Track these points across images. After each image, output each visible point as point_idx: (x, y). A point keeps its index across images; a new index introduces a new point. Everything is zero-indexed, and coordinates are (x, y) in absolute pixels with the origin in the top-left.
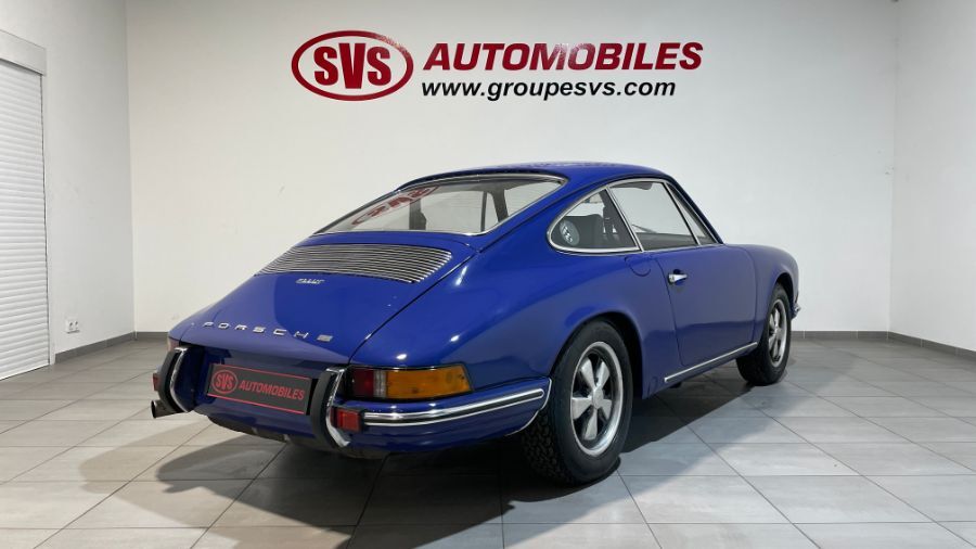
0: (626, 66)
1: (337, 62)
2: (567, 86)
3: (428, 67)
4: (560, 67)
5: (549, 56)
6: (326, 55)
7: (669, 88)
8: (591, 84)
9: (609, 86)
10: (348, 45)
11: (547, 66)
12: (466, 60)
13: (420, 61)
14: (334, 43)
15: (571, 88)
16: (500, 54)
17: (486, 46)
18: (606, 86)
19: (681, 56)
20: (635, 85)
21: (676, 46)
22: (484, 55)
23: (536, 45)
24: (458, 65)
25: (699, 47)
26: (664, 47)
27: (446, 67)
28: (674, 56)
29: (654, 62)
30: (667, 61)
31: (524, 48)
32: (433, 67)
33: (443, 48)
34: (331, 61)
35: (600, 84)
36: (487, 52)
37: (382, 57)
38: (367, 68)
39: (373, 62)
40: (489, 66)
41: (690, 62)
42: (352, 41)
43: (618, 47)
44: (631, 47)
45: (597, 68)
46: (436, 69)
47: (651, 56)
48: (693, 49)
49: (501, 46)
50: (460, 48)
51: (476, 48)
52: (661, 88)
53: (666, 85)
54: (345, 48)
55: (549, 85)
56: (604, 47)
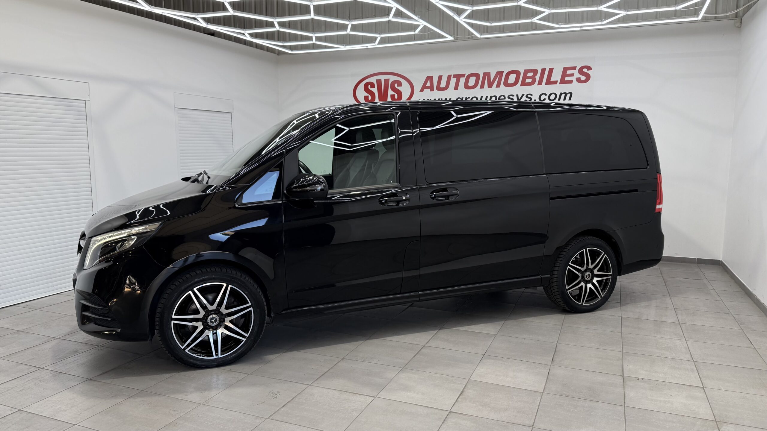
0: (540, 83)
1: (375, 90)
2: (502, 97)
3: (422, 90)
4: (498, 86)
5: (492, 79)
6: (369, 86)
7: (568, 96)
8: (517, 96)
9: (529, 96)
10: (381, 80)
11: (490, 85)
12: (443, 85)
13: (417, 88)
14: (373, 80)
15: (505, 98)
16: (462, 80)
17: (455, 76)
18: (527, 97)
19: (577, 75)
20: (546, 95)
21: (574, 68)
22: (453, 81)
23: (484, 73)
24: (439, 89)
25: (589, 68)
26: (565, 69)
27: (432, 90)
28: (572, 75)
29: (559, 79)
30: (567, 79)
31: (477, 76)
32: (425, 90)
33: (430, 78)
34: (372, 89)
35: (523, 95)
36: (456, 79)
37: (398, 86)
38: (390, 92)
39: (394, 89)
40: (456, 88)
41: (583, 78)
42: (383, 78)
43: (535, 72)
44: (543, 70)
45: (521, 85)
46: (427, 91)
47: (556, 76)
48: (585, 70)
49: (463, 75)
50: (440, 78)
51: (449, 77)
52: (563, 96)
53: (566, 94)
54: (379, 82)
55: (491, 97)
56: (526, 72)
